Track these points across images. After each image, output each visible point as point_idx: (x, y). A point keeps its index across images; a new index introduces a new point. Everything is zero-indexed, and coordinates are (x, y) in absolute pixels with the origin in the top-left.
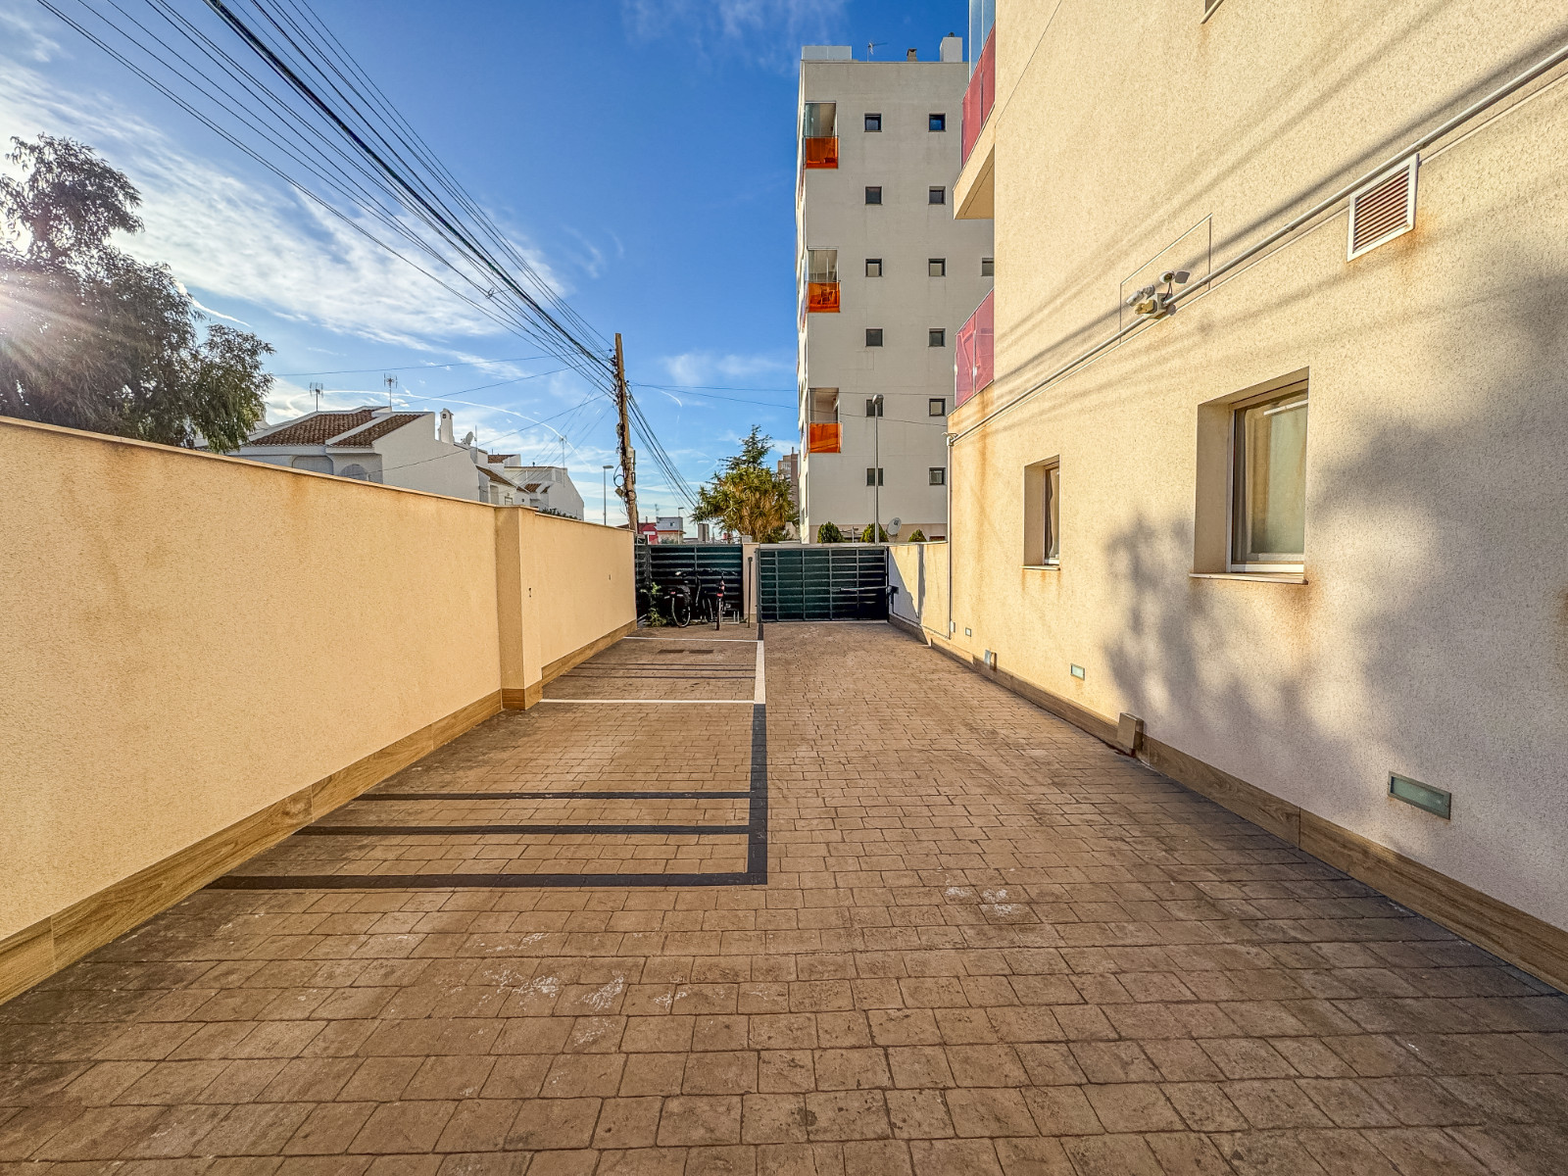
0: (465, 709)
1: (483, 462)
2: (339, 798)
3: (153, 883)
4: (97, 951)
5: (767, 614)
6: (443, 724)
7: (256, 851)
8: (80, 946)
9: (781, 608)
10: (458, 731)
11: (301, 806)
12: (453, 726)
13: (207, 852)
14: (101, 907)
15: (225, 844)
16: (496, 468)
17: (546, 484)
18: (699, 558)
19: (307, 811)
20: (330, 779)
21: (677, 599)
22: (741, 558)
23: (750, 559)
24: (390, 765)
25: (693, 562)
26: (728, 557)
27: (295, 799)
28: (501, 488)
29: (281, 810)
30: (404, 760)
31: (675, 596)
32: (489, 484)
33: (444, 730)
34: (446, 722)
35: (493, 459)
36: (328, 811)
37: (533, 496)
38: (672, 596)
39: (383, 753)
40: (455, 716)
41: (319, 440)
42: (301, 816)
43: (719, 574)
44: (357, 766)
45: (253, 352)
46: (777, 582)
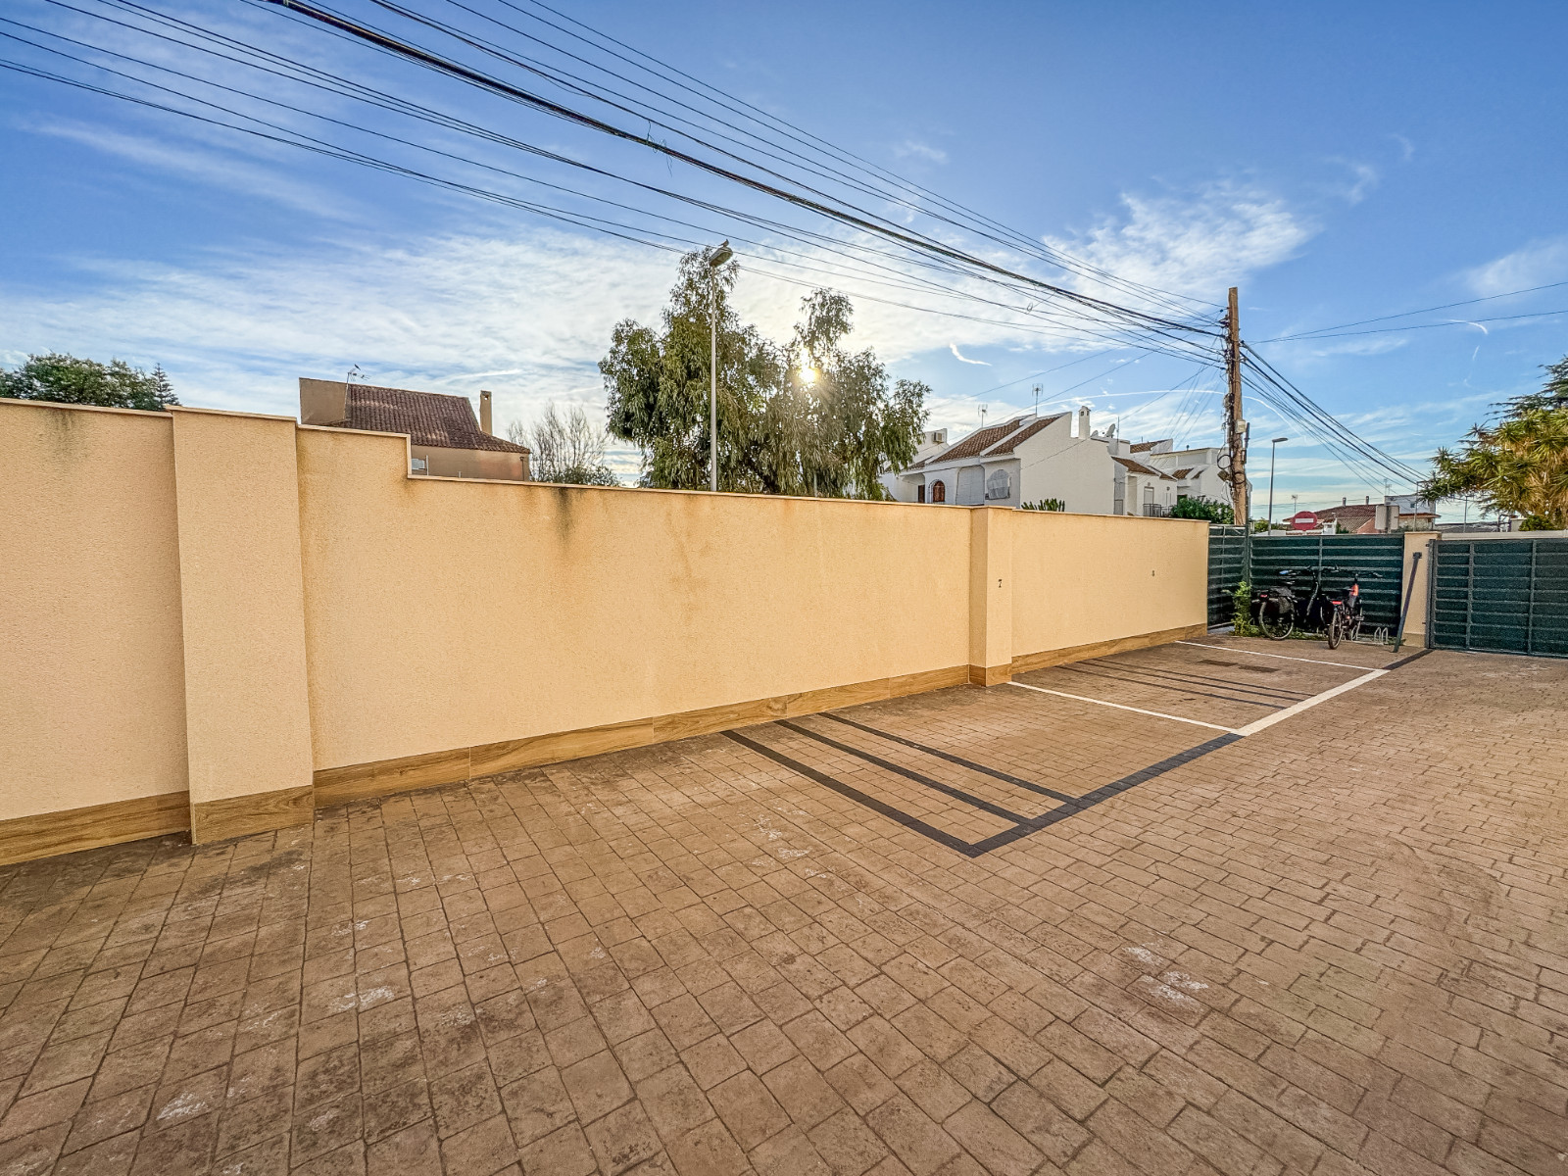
0: (926, 673)
1: (1125, 453)
2: (808, 710)
3: (695, 719)
4: (669, 742)
5: (1446, 634)
6: (900, 680)
7: (750, 723)
8: (663, 737)
9: (1474, 630)
10: (916, 689)
11: (779, 706)
12: (911, 684)
13: (722, 714)
14: (672, 722)
15: (732, 712)
16: (1139, 457)
17: (1200, 468)
18: (1325, 553)
19: (784, 710)
20: (801, 695)
21: (1270, 604)
22: (1401, 553)
23: (1417, 556)
24: (847, 699)
25: (1316, 558)
26: (1377, 553)
27: (776, 700)
28: (1142, 480)
29: (766, 704)
30: (861, 698)
31: (1266, 600)
32: (1127, 474)
33: (902, 685)
34: (904, 679)
35: (1134, 449)
36: (796, 716)
37: (1182, 483)
38: (1262, 600)
39: (842, 689)
40: (913, 676)
41: (974, 453)
42: (779, 712)
43: (1351, 574)
44: (822, 692)
45: (920, 395)
46: (1470, 590)
